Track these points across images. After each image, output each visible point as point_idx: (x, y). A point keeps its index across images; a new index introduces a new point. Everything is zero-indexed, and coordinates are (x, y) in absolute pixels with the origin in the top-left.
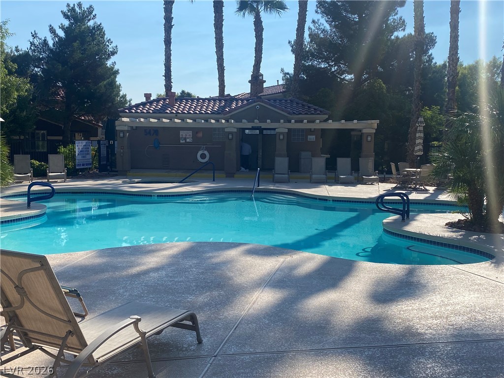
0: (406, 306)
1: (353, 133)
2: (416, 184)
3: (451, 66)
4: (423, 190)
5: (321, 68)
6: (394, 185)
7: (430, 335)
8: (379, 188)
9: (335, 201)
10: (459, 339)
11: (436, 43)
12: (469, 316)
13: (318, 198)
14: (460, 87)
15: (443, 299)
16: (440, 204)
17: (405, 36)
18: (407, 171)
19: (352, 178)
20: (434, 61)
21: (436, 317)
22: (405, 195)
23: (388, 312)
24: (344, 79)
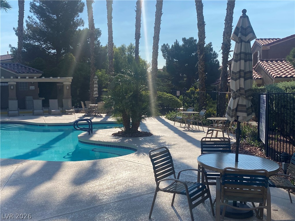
0: (92, 184)
1: (58, 85)
2: (95, 113)
3: (110, 48)
4: (100, 116)
5: (35, 45)
6: (84, 114)
7: (106, 200)
8: (75, 116)
9: (50, 126)
10: (121, 199)
11: (101, 34)
12: (126, 185)
13: (38, 125)
14: (115, 59)
15: (112, 177)
16: (109, 123)
17: (84, 29)
18: (90, 106)
19: (58, 111)
20: (101, 44)
21: (109, 188)
22: (89, 120)
23: (82, 189)
24: (50, 52)
